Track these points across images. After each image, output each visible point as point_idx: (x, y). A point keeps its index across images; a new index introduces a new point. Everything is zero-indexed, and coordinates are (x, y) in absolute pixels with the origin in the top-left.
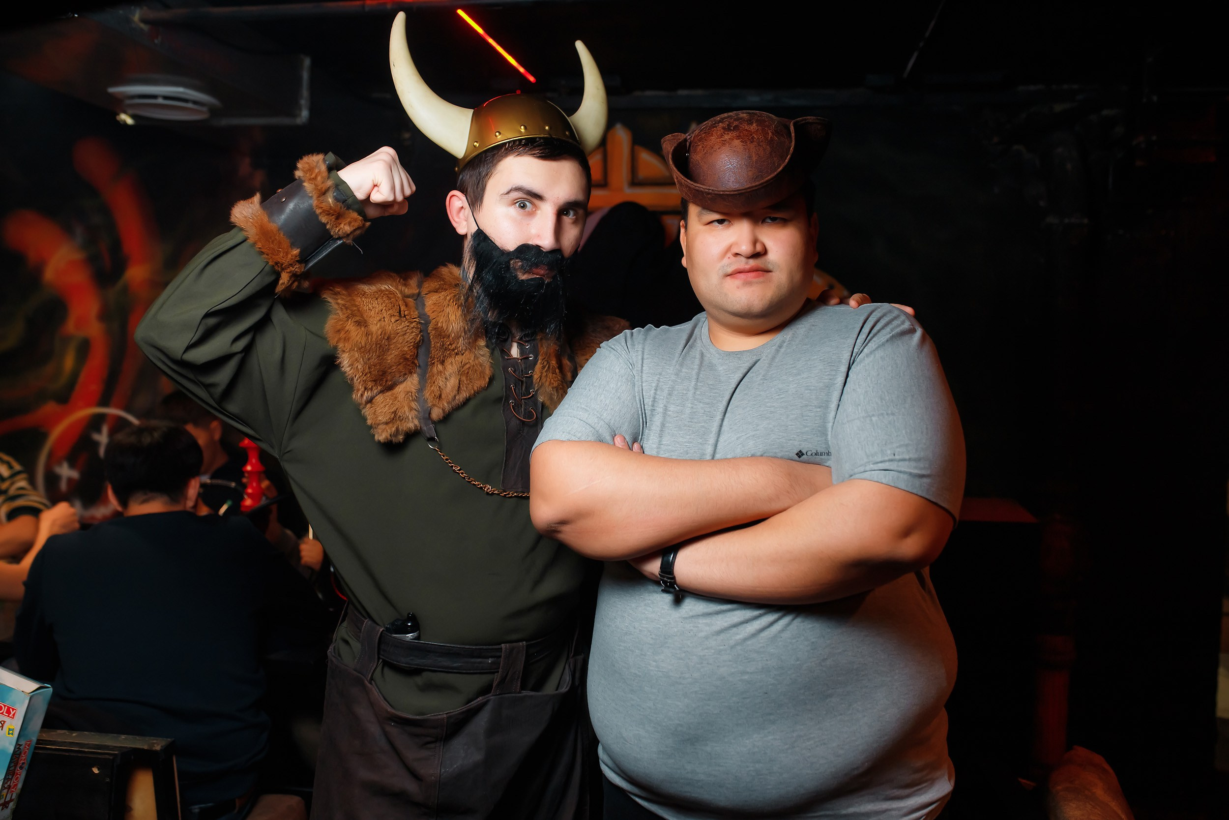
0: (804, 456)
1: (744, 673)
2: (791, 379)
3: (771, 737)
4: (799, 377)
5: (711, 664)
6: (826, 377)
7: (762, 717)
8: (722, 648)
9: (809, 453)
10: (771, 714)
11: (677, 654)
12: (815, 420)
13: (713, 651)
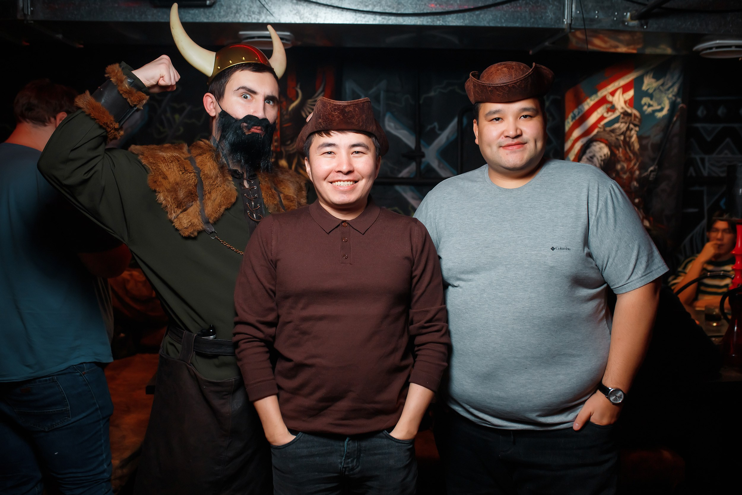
0: (555, 250)
1: (515, 357)
2: (546, 211)
3: (529, 391)
4: (551, 211)
5: (499, 352)
6: (566, 212)
7: (525, 380)
8: (504, 344)
9: (557, 248)
10: (529, 379)
11: (482, 345)
12: (560, 232)
13: (500, 345)
